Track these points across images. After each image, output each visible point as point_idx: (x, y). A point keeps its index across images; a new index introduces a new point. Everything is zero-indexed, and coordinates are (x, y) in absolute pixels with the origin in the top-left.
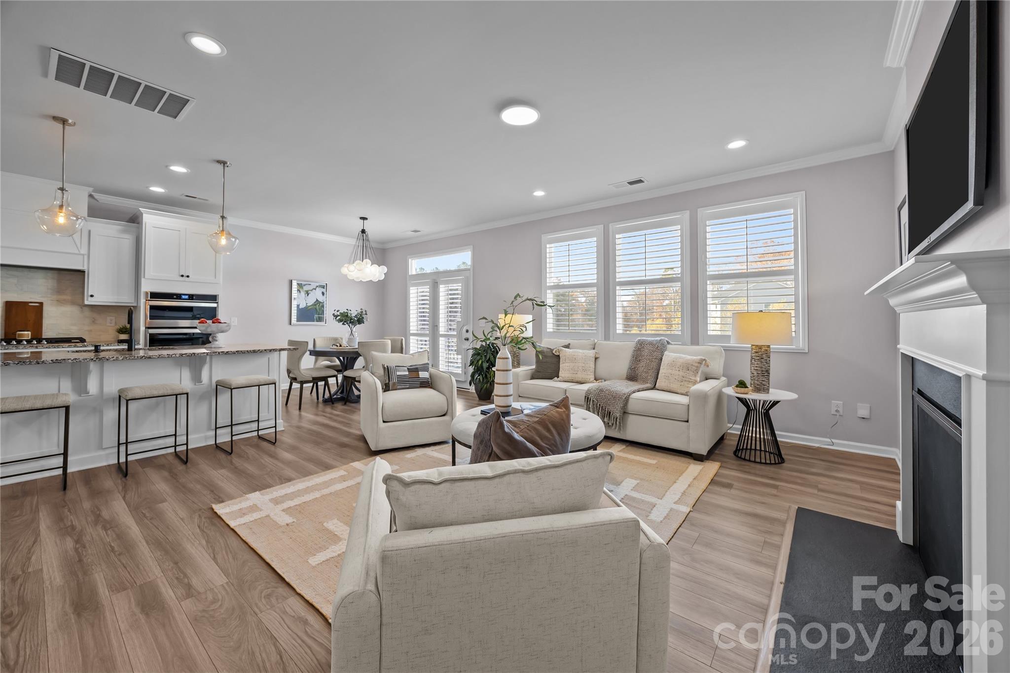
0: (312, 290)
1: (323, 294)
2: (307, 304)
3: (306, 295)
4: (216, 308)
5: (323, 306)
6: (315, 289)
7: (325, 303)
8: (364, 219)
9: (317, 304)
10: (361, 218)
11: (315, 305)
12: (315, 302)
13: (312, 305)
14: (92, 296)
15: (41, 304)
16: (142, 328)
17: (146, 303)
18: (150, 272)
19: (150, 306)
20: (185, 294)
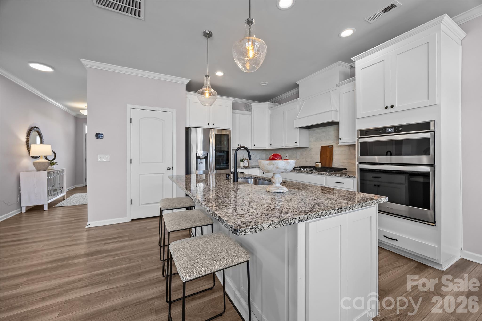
4: (429, 139)
14: (340, 139)
15: (333, 146)
16: (357, 163)
17: (358, 140)
18: (360, 112)
19: (361, 143)
20: (390, 127)
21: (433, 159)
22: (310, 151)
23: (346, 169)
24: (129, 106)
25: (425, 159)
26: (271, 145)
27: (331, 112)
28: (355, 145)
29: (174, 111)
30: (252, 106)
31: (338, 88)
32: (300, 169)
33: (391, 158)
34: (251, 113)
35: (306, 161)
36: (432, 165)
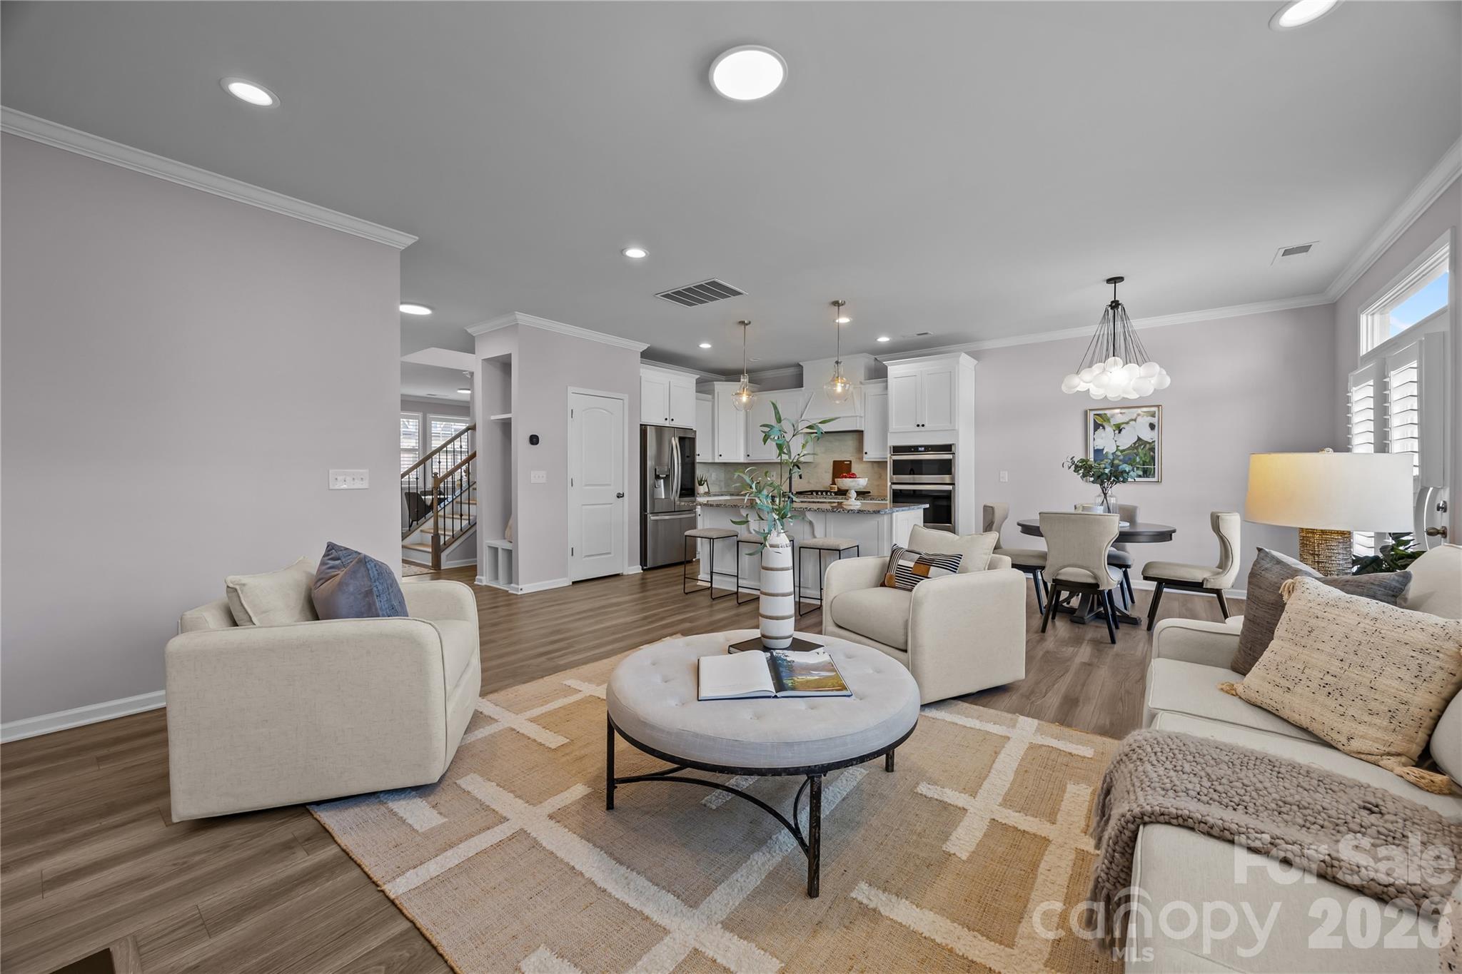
0: (1127, 423)
1: (1152, 426)
2: (1118, 446)
3: (1117, 432)
4: (951, 460)
5: (1152, 449)
6: (1135, 420)
7: (1156, 443)
8: (1115, 280)
9: (1140, 445)
10: (1109, 281)
11: (1137, 448)
12: (1135, 444)
13: (1128, 449)
14: (866, 453)
15: (850, 461)
16: (889, 484)
17: (891, 458)
18: (893, 426)
19: (894, 461)
20: (921, 446)
21: (953, 479)
22: (815, 467)
23: (869, 492)
24: (570, 389)
25: (947, 478)
26: (748, 456)
27: (855, 418)
28: (887, 462)
29: (626, 397)
30: (716, 386)
31: (862, 386)
32: (812, 494)
33: (914, 478)
34: (713, 398)
35: (809, 482)
36: (953, 484)
